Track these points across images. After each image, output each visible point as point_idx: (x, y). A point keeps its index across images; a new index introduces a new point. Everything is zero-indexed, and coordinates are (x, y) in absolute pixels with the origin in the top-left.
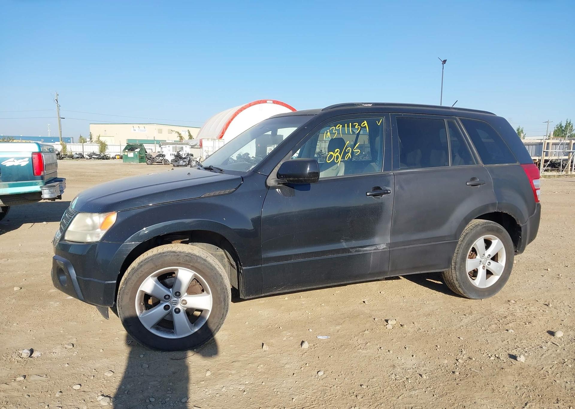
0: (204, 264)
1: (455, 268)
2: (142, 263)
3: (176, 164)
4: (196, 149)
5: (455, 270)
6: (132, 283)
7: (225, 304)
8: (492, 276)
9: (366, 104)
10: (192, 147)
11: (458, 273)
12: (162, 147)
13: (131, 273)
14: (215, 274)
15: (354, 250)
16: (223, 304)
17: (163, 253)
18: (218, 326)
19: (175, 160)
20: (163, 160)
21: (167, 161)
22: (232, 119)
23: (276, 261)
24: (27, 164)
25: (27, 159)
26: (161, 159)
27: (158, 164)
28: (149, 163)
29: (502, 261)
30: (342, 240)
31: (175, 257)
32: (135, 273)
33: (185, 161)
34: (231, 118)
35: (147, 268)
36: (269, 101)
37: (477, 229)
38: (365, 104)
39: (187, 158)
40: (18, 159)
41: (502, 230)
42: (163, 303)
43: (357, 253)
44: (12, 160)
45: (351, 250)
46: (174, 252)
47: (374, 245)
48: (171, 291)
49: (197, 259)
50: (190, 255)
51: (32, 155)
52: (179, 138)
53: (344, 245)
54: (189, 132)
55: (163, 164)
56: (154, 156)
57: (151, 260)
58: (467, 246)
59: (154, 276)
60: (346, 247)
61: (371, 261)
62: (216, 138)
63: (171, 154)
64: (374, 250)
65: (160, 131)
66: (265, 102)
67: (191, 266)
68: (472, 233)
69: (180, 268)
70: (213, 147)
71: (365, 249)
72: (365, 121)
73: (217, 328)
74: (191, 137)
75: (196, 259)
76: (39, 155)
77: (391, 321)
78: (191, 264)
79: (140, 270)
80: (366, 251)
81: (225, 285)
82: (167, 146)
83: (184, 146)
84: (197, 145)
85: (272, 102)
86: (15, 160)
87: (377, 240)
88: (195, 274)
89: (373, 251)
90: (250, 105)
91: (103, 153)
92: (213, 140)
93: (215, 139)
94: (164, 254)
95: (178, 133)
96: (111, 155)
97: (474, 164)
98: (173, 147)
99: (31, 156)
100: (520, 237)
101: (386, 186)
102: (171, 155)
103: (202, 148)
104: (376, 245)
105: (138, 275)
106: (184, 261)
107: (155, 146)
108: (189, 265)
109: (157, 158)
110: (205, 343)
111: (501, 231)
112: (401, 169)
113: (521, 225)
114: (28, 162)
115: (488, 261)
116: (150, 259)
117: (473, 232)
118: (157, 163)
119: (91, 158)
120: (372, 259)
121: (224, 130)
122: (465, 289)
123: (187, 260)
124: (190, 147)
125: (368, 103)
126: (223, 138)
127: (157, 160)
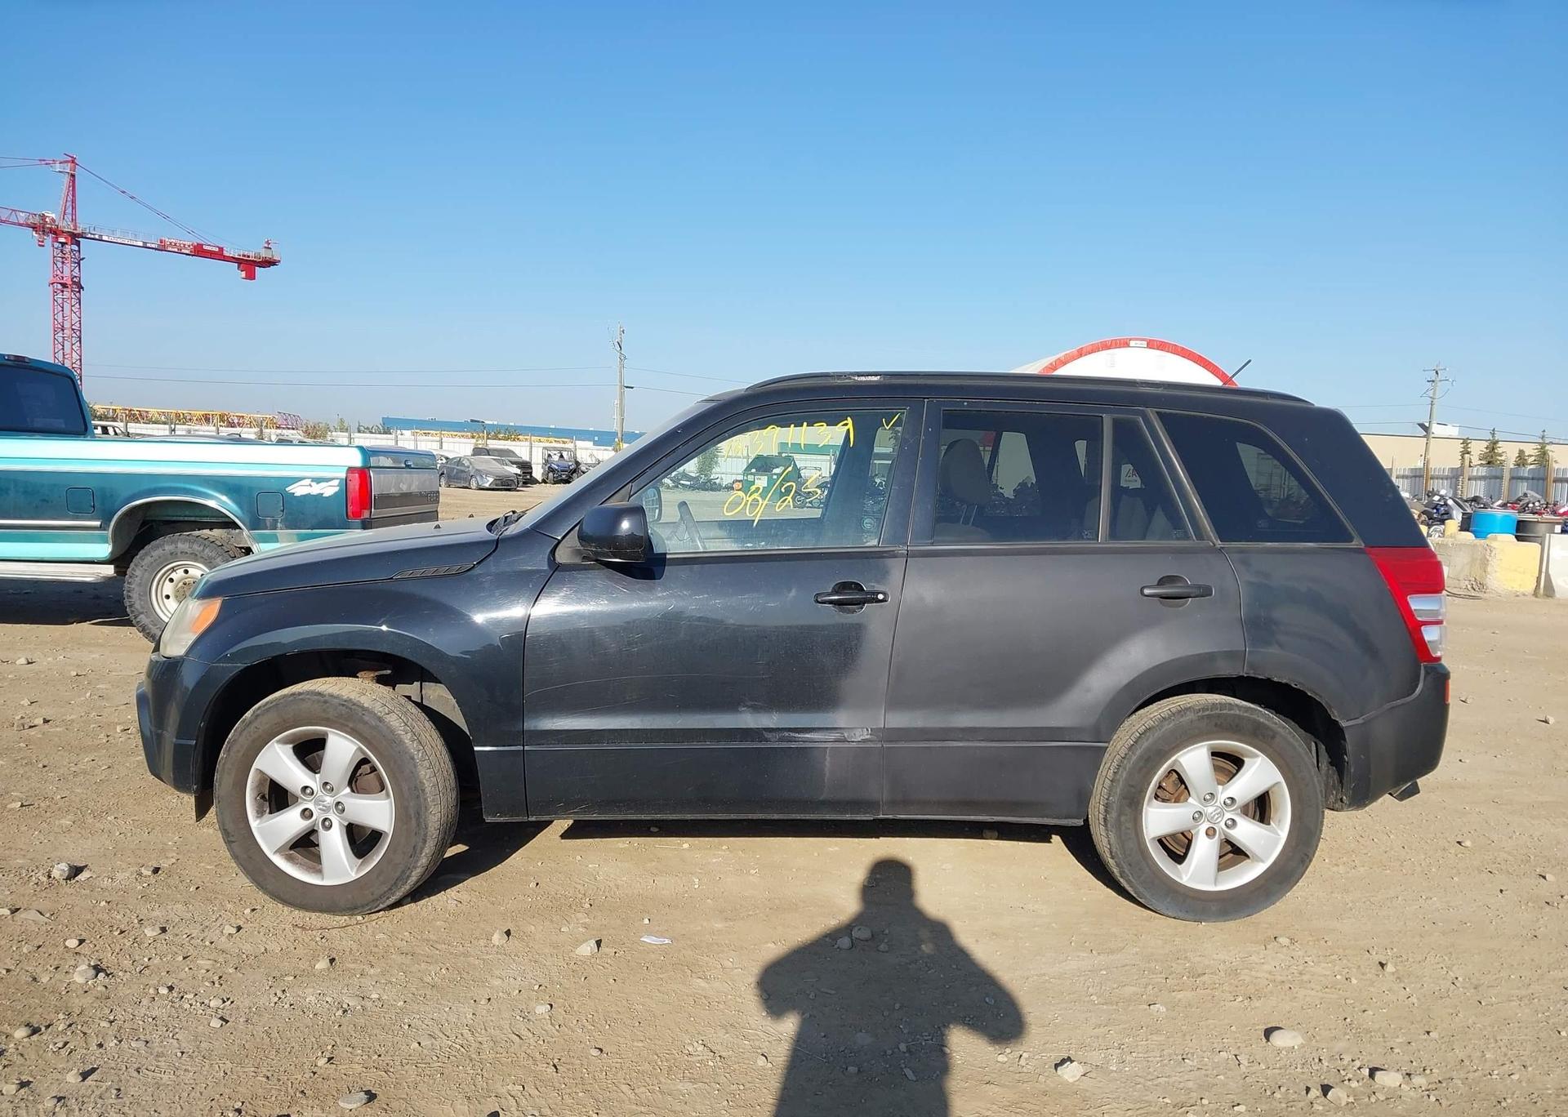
0: (375, 728)
5: (1106, 825)
8: (1248, 861)
9: (862, 376)
11: (1112, 835)
15: (777, 735)
16: (414, 822)
18: (403, 872)
23: (559, 742)
24: (336, 493)
25: (336, 482)
29: (1280, 821)
30: (744, 707)
31: (320, 704)
35: (267, 723)
36: (1135, 342)
38: (858, 376)
40: (318, 480)
41: (1272, 730)
42: (299, 804)
43: (784, 746)
44: (308, 482)
45: (766, 736)
46: (319, 694)
47: (835, 729)
48: (318, 779)
49: (363, 714)
50: (350, 705)
51: (347, 474)
53: (747, 720)
58: (1141, 764)
59: (285, 742)
60: (753, 727)
61: (826, 769)
64: (836, 741)
66: (1125, 344)
67: (351, 729)
68: (1163, 730)
69: (335, 733)
71: (809, 736)
72: (849, 418)
76: (363, 473)
78: (351, 725)
79: (255, 724)
80: (812, 741)
81: (420, 782)
85: (1145, 344)
86: (314, 484)
87: (843, 716)
88: (359, 746)
89: (830, 745)
90: (1080, 354)
91: (706, 475)
96: (724, 478)
97: (1187, 537)
99: (343, 475)
100: (1346, 759)
101: (878, 582)
104: (840, 728)
105: (250, 736)
106: (336, 717)
108: (347, 726)
110: (379, 905)
111: (1271, 733)
113: (1343, 724)
114: (337, 489)
115: (1228, 815)
116: (274, 703)
119: (677, 487)
120: (827, 764)
123: (342, 715)
125: (866, 372)
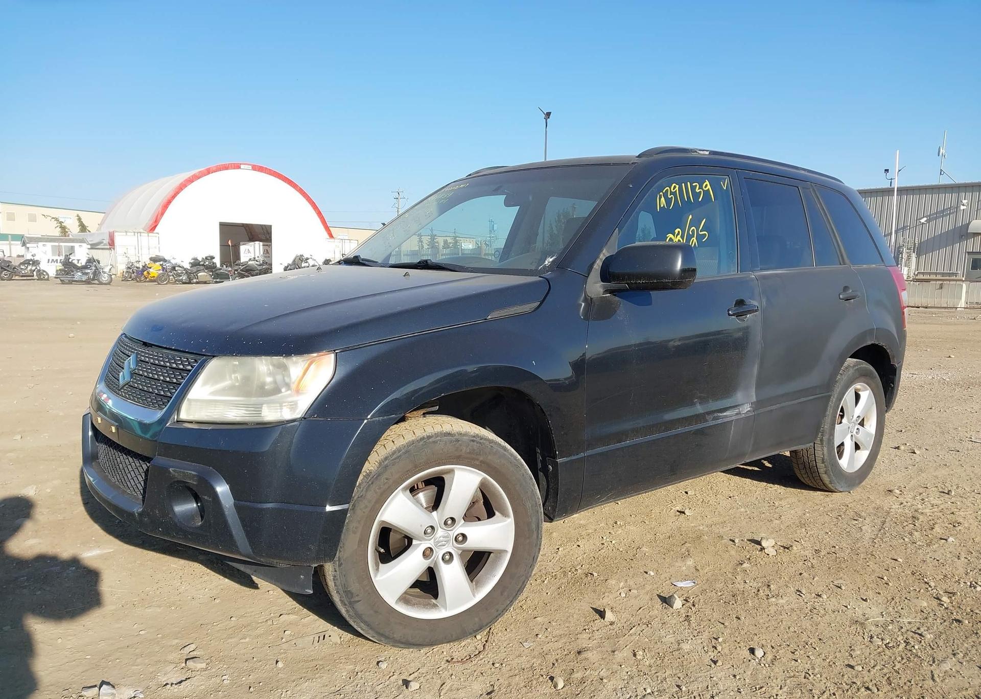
1: (821, 440)
2: (386, 463)
3: (66, 278)
4: (101, 250)
6: (366, 507)
7: (538, 537)
8: (861, 451)
10: (93, 247)
11: (825, 449)
12: (28, 245)
13: (365, 484)
14: (523, 475)
15: (711, 416)
17: (429, 437)
19: (65, 271)
20: (34, 270)
21: (45, 273)
22: (174, 197)
23: (604, 444)
26: (31, 270)
27: (25, 278)
28: (5, 277)
29: (871, 426)
30: (696, 399)
31: (451, 444)
32: (372, 483)
33: (87, 274)
34: (172, 194)
35: (398, 472)
36: (244, 166)
37: (849, 373)
38: (700, 150)
39: (91, 266)
41: (872, 373)
42: (418, 545)
43: (715, 423)
45: (707, 418)
46: (449, 434)
47: (736, 406)
48: (436, 517)
50: (478, 439)
52: (60, 230)
53: (699, 409)
54: (79, 219)
55: (34, 280)
56: (15, 263)
57: (405, 453)
58: (836, 405)
60: (701, 412)
61: (731, 436)
62: (142, 231)
63: (49, 260)
64: (737, 414)
65: (11, 217)
66: (237, 167)
69: (457, 468)
70: (137, 248)
71: (725, 414)
72: (707, 180)
73: (521, 586)
74: (83, 228)
75: (489, 447)
77: (767, 542)
78: (481, 459)
79: (385, 476)
80: (726, 417)
82: (40, 244)
83: (76, 245)
84: (103, 242)
85: (250, 167)
87: (739, 396)
88: (484, 479)
89: (734, 418)
90: (208, 172)
92: (136, 234)
93: (140, 233)
94: (430, 440)
95: (56, 219)
97: (840, 263)
98: (52, 246)
100: (893, 385)
101: (751, 298)
102: (48, 262)
103: (114, 249)
104: (739, 405)
105: (380, 488)
106: (467, 453)
107: (10, 245)
109: (23, 267)
112: (761, 270)
113: (896, 366)
115: (856, 427)
117: (844, 379)
118: (22, 276)
120: (732, 432)
121: (159, 216)
122: (834, 475)
123: (474, 450)
124: (89, 247)
126: (157, 230)
127: (23, 272)
